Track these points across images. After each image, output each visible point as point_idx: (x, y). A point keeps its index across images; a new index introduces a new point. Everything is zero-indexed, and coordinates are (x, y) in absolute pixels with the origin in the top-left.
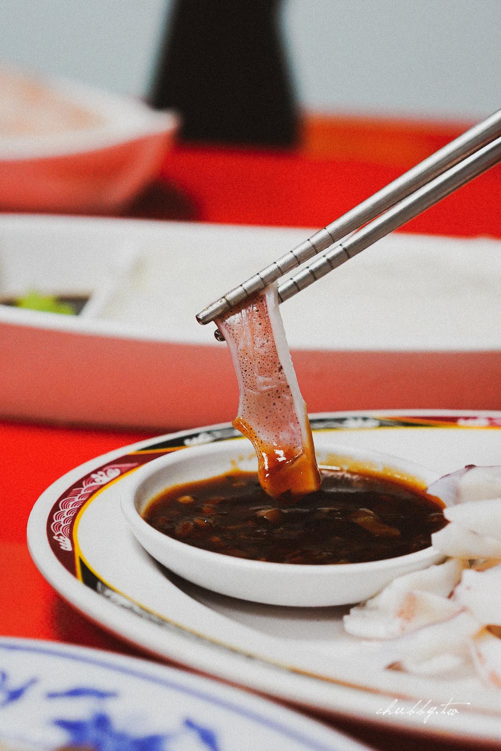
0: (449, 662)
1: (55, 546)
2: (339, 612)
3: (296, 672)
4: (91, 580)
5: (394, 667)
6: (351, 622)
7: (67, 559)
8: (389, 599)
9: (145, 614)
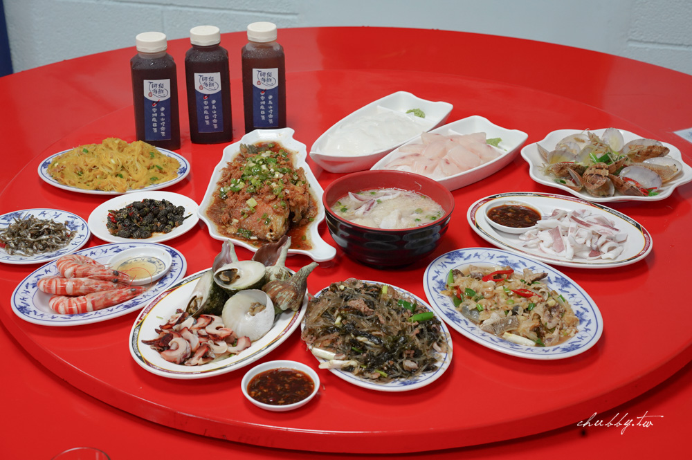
0: (535, 245)
1: (472, 219)
2: (519, 234)
3: (508, 246)
4: (478, 227)
5: (525, 246)
6: (520, 237)
7: (474, 222)
8: (526, 234)
9: (486, 234)
